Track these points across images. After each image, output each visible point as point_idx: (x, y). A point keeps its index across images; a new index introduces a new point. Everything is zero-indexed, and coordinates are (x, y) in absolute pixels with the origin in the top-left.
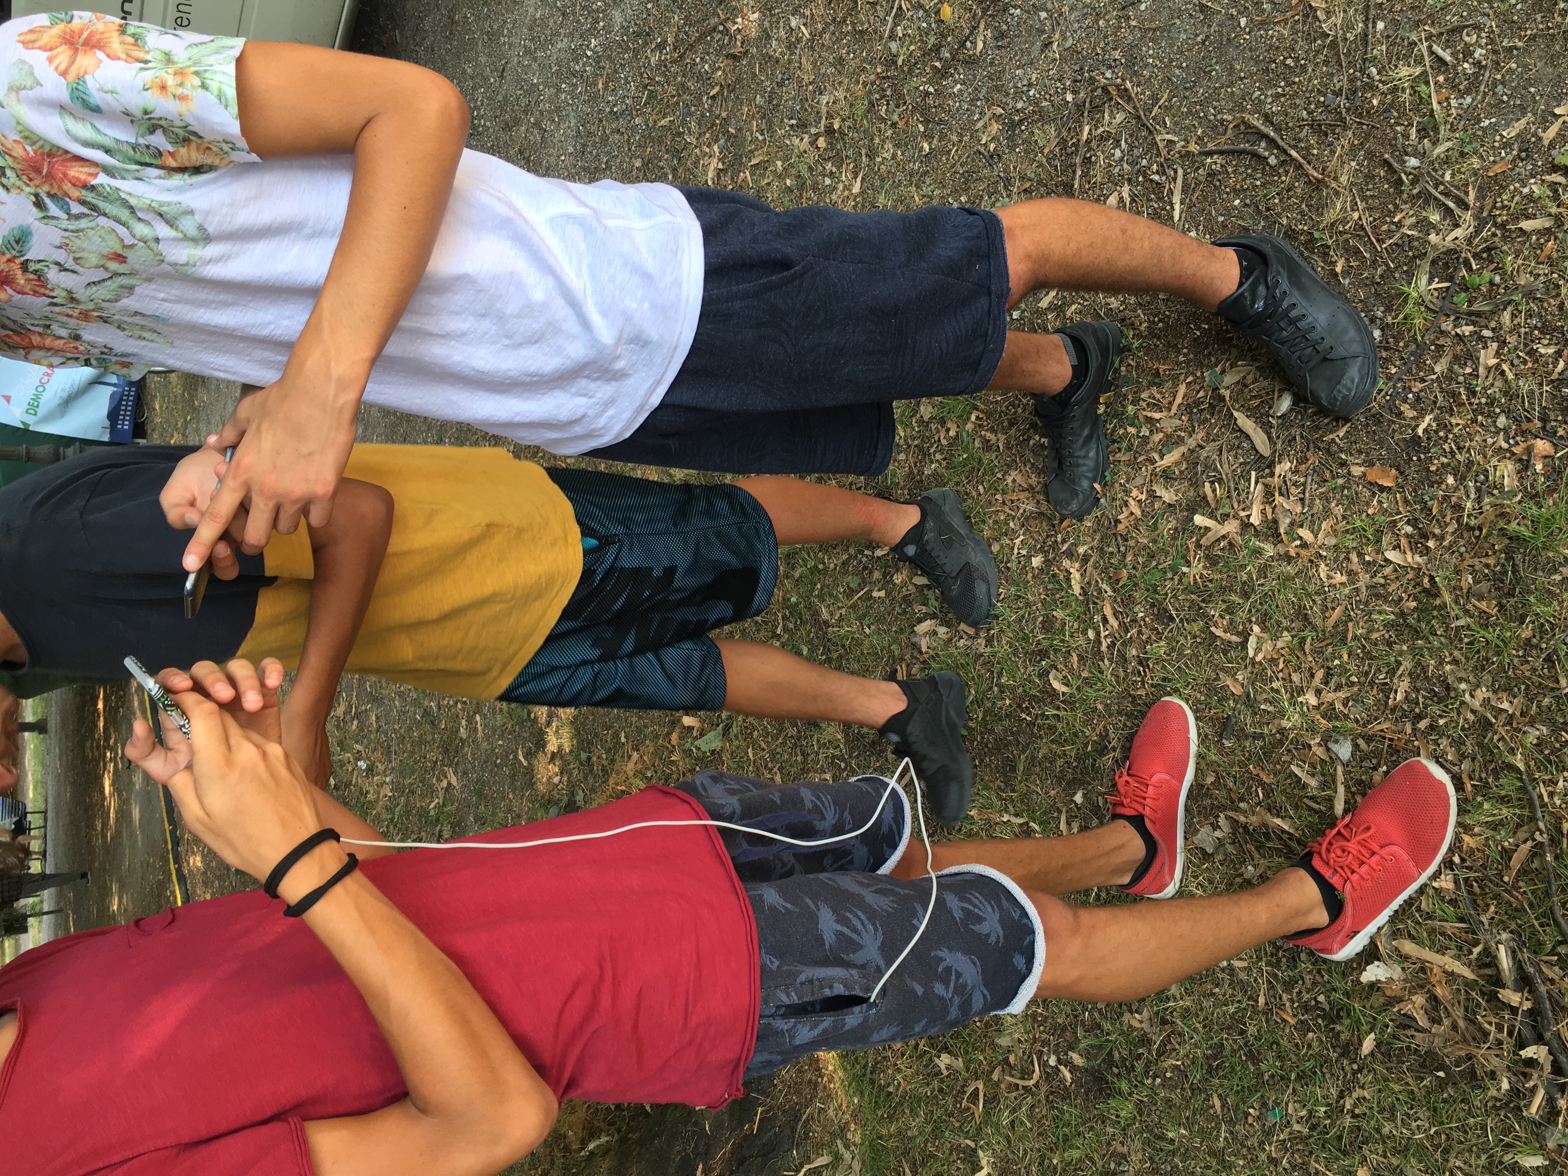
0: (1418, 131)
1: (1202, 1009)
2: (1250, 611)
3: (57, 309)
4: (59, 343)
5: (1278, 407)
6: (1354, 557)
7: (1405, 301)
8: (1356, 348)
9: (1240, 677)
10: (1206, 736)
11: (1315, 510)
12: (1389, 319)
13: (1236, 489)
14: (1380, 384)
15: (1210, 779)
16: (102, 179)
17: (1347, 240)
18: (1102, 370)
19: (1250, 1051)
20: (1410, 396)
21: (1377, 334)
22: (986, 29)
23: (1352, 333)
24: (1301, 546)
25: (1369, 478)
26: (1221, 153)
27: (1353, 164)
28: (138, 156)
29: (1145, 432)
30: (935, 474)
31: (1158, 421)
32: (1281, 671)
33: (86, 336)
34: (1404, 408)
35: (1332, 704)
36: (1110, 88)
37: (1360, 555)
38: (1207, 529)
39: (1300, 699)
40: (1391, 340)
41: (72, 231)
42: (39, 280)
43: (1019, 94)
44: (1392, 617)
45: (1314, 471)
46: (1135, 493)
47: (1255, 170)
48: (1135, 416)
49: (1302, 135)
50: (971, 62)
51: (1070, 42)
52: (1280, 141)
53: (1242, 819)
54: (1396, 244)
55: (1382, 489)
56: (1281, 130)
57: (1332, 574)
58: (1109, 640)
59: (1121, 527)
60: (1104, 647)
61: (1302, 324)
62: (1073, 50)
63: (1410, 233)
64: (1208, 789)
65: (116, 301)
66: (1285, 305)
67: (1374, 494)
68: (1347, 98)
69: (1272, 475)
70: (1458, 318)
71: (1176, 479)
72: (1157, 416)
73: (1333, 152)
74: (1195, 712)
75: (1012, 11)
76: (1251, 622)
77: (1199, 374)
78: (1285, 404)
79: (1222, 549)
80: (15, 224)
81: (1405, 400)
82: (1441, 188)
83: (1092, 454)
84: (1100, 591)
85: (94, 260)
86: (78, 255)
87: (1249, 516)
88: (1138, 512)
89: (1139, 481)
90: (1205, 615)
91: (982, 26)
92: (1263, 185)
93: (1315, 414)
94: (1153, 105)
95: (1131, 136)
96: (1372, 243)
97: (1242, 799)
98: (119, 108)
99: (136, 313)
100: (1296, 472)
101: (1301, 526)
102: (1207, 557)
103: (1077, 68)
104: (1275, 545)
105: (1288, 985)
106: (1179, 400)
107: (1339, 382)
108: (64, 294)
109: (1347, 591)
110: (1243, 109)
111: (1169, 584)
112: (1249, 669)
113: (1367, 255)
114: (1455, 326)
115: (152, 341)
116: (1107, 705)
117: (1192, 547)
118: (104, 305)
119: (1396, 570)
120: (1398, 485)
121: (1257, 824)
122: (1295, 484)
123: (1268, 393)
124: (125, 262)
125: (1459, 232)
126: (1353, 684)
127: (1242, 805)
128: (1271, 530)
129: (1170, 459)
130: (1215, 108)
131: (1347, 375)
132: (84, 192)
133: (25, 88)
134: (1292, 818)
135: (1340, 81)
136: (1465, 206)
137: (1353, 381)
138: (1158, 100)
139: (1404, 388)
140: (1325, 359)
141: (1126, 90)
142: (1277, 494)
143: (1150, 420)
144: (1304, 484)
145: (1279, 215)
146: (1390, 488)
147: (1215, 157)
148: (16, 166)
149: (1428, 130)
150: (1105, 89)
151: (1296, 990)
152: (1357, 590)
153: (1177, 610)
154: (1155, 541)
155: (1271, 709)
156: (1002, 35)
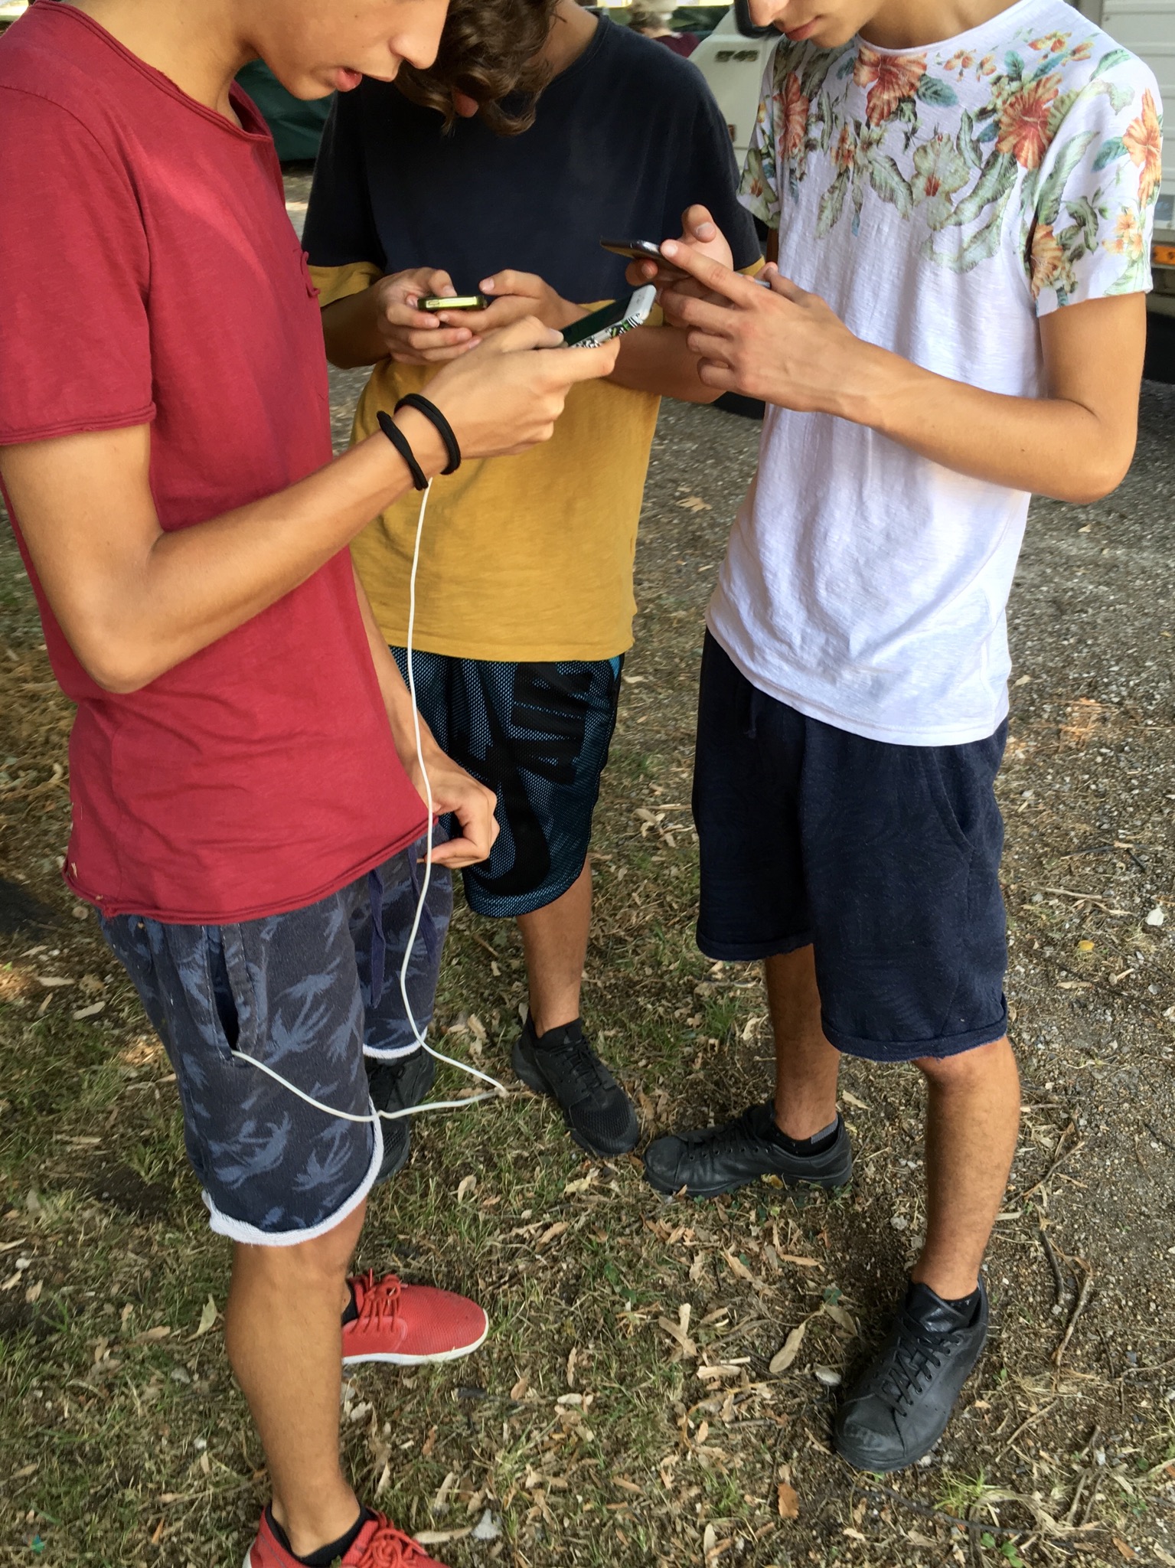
0: (1131, 1455)
1: (137, 1429)
2: (605, 1388)
3: (851, 129)
4: (796, 128)
5: (822, 1372)
6: (694, 1491)
7: (968, 1482)
8: (910, 1440)
9: (532, 1392)
10: (456, 1368)
11: (731, 1436)
12: (945, 1470)
13: (727, 1344)
14: (879, 1477)
15: (408, 1383)
16: (1022, 171)
17: (1006, 1406)
18: (808, 1172)
19: (103, 1497)
20: (876, 1512)
21: (926, 1460)
22: (1084, 989)
23: (923, 1432)
24: (689, 1428)
25: (781, 1488)
26: (1048, 1254)
27: (1080, 1395)
28: (1048, 204)
29: (755, 1231)
30: (640, 1011)
31: (771, 1243)
32: (551, 1438)
33: (814, 157)
34: (862, 1509)
35: (532, 1504)
36: (1071, 1125)
37: (699, 1498)
38: (678, 1321)
39: (528, 1467)
40: (925, 1477)
41: (958, 145)
42: (889, 113)
43: (1035, 1033)
44: (645, 1549)
45: (770, 1427)
46: (690, 1233)
47: (1042, 1293)
48: (768, 1217)
49: (1089, 1334)
50: (1048, 979)
51: (1099, 1077)
52: (1077, 1314)
53: (374, 1429)
54: (1018, 1459)
55: (774, 1505)
56: (1087, 1311)
57: (670, 1471)
58: (527, 1236)
59: (650, 1224)
60: (515, 1231)
61: (922, 1379)
62: (1093, 1083)
63: (1035, 1470)
64: (395, 1383)
65: (873, 186)
66: (937, 1354)
67: (765, 1497)
68: (1138, 1374)
69: (752, 1381)
70: (968, 1543)
71: (715, 1274)
72: (776, 1241)
73: (1084, 1371)
74: (478, 1350)
75: (1108, 1012)
76: (595, 1391)
77: (830, 1277)
78: (829, 1378)
79: (661, 1343)
80: (956, 90)
81: (869, 1507)
82: (1086, 1493)
83: (718, 1178)
84: (576, 1215)
85: (926, 165)
86: (929, 150)
87: (703, 1364)
88: (672, 1240)
89: (703, 1234)
90: (585, 1337)
91: (1085, 984)
92: (1030, 1305)
93: (828, 1412)
94: (1068, 1174)
95: (1033, 1157)
96: (1012, 1433)
97: (394, 1424)
98: (1103, 186)
99: (859, 206)
100: (763, 1406)
101: (711, 1425)
102: (647, 1328)
103: (1078, 1088)
104: (682, 1400)
105: (194, 1525)
106: (800, 1261)
107: (874, 1431)
108: (875, 136)
109: (656, 1491)
110: (1096, 1266)
111: (607, 1290)
112: (543, 1402)
113: (999, 1431)
114: (959, 1542)
115: (819, 219)
116: (454, 1247)
117: (653, 1308)
118: (866, 175)
119: (694, 1540)
120: (783, 1521)
121: (372, 1448)
122: (750, 1409)
123: (832, 1356)
124: (928, 193)
125: (1050, 1522)
126: (561, 1522)
127: (388, 1428)
128: (696, 1394)
129: (735, 1263)
130: (1086, 1239)
131: (883, 1438)
132: (1007, 156)
133: (1112, 99)
134: (393, 1486)
135: (1152, 1363)
136: (1078, 1521)
137: (879, 1445)
138: (1075, 1178)
139: (881, 1503)
140: (893, 1411)
141: (1075, 1143)
142: (737, 1390)
143: (768, 1233)
144: (752, 1418)
145: (1009, 1328)
146: (777, 1513)
147: (1042, 1249)
148: (1025, 92)
149: (1137, 1466)
150: (1069, 1120)
151: (192, 1536)
152: (661, 1503)
153: (581, 1305)
154: (646, 1265)
155: (506, 1435)
156: (1084, 1006)
